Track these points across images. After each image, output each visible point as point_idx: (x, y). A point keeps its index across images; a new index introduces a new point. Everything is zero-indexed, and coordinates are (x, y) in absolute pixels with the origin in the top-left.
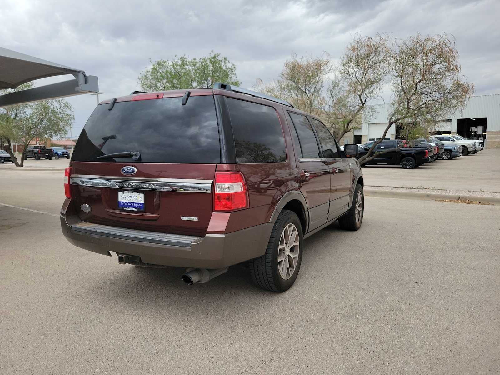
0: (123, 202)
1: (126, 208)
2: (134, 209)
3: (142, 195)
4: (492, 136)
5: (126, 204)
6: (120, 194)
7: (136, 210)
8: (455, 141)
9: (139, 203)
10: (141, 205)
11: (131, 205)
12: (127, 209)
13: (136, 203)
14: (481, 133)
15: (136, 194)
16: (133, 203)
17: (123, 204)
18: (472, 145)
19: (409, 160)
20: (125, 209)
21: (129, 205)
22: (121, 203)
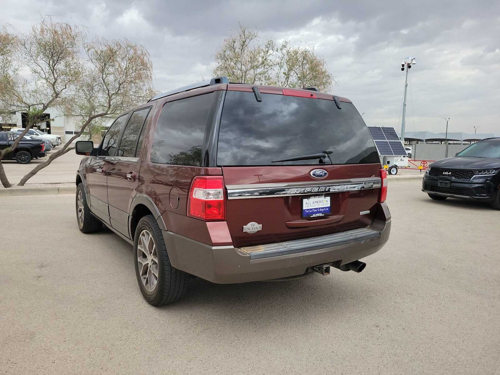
0: (308, 210)
1: (312, 215)
2: (321, 215)
3: (328, 198)
4: (56, 131)
5: (311, 211)
6: (305, 201)
7: (323, 215)
8: (38, 135)
9: (325, 208)
10: (327, 209)
11: (318, 210)
12: (314, 216)
13: (322, 208)
14: (46, 128)
15: (322, 198)
16: (320, 208)
17: (308, 212)
18: (55, 139)
19: (24, 154)
20: (311, 217)
21: (315, 211)
22: (306, 210)
